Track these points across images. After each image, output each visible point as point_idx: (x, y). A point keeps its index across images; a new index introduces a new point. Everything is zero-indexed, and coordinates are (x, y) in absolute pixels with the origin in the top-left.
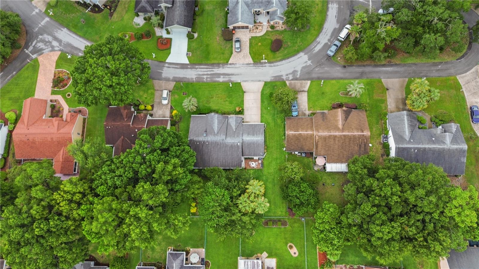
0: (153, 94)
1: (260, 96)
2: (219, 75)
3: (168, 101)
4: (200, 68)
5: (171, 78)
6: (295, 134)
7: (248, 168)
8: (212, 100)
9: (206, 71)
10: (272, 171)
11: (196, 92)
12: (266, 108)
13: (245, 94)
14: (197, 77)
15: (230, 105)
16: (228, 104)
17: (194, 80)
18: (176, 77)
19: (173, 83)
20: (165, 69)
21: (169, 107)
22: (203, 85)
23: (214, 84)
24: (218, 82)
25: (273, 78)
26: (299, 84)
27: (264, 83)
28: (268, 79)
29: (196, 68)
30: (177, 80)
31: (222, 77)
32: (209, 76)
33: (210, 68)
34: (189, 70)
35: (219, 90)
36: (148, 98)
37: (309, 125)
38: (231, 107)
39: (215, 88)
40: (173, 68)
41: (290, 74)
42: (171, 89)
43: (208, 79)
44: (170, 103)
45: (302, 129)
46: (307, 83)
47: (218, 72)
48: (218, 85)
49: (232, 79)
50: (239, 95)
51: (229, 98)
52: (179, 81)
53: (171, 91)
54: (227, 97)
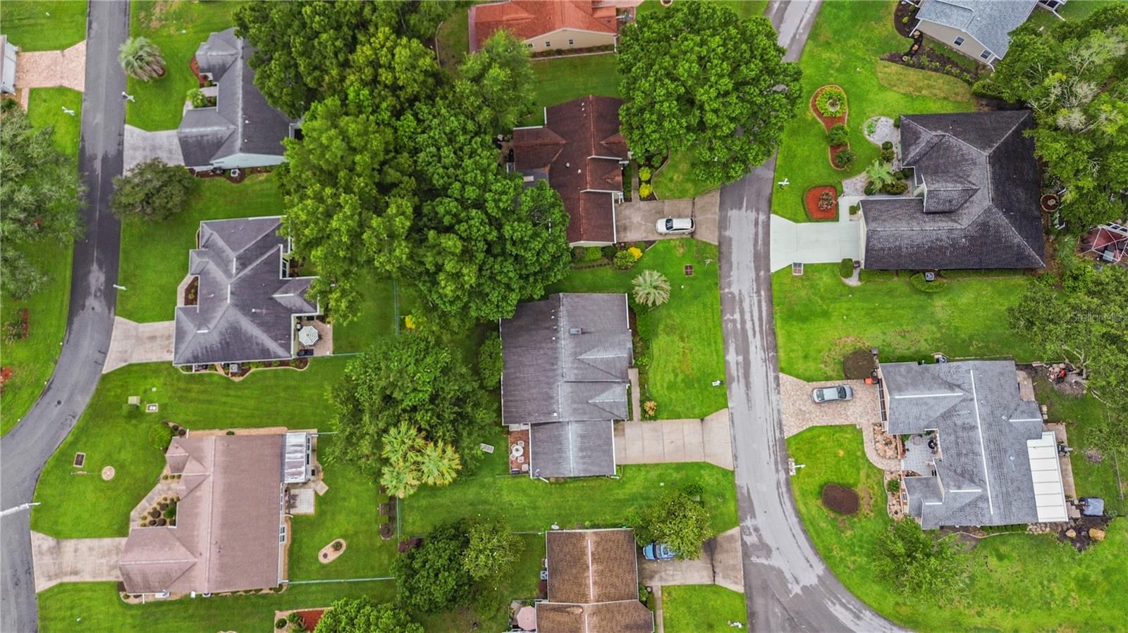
0: (682, 194)
1: (694, 460)
2: (744, 350)
3: (666, 234)
4: (759, 301)
5: (727, 233)
6: (586, 555)
7: (510, 439)
8: (676, 338)
9: (752, 316)
10: (505, 496)
11: (696, 297)
12: (661, 477)
13: (698, 420)
14: (734, 296)
15: (665, 386)
16: (667, 380)
17: (727, 290)
18: (730, 245)
19: (716, 239)
20: (752, 215)
21: (651, 238)
22: (713, 313)
23: (720, 340)
24: (726, 350)
25: (745, 491)
26: (731, 562)
27: (731, 469)
28: (741, 480)
29: (758, 292)
30: (724, 249)
31: (740, 359)
32: (739, 326)
33: (761, 326)
34: (753, 275)
35: (705, 355)
36: (671, 185)
37: (613, 591)
38: (659, 388)
39: (709, 344)
40: (756, 234)
41: (760, 537)
42: (698, 236)
43: (730, 326)
44: (661, 238)
45: (601, 573)
46: (736, 583)
47: (752, 349)
48: (717, 352)
49: (734, 385)
50: (694, 407)
51: (683, 380)
52: (720, 253)
53: (692, 237)
54: (687, 376)
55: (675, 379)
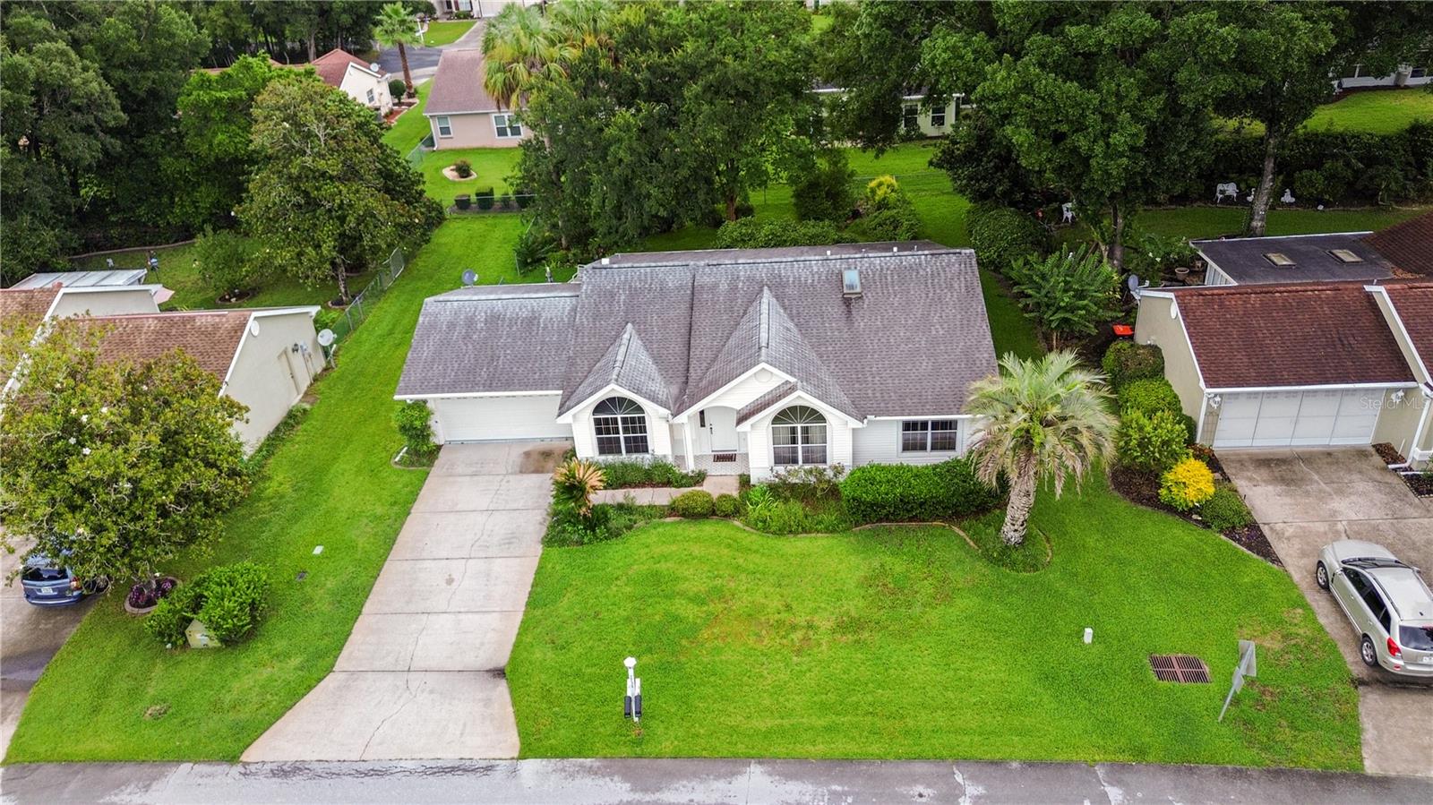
1: (356, 638)
8: (852, 607)
11: (1047, 678)
12: (340, 548)
13: (502, 659)
16: (684, 571)
19: (1401, 769)
22: (983, 732)
24: (795, 769)
28: (178, 784)
30: (1355, 798)
43: (919, 796)
48: (786, 734)
49: (617, 790)
50: (558, 647)
51: (676, 615)
53: (1359, 683)
54: (692, 632)
55: (682, 594)
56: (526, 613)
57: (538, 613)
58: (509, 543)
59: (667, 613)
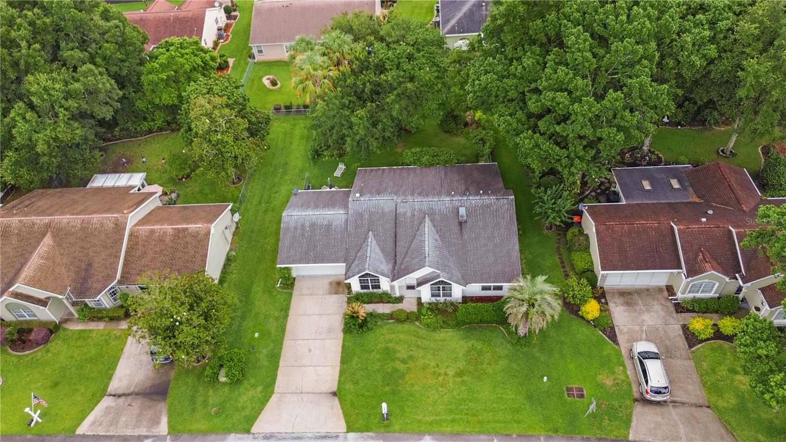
0: (712, 389)
1: (280, 378)
6: (187, 223)
11: (529, 398)
12: (265, 334)
13: (334, 388)
15: (390, 345)
16: (398, 348)
21: (620, 338)
22: (504, 421)
24: (440, 436)
26: (122, 420)
27: (254, 430)
36: (722, 371)
48: (437, 422)
53: (636, 400)
55: (398, 359)
56: (341, 366)
57: (345, 366)
58: (330, 332)
59: (393, 367)
